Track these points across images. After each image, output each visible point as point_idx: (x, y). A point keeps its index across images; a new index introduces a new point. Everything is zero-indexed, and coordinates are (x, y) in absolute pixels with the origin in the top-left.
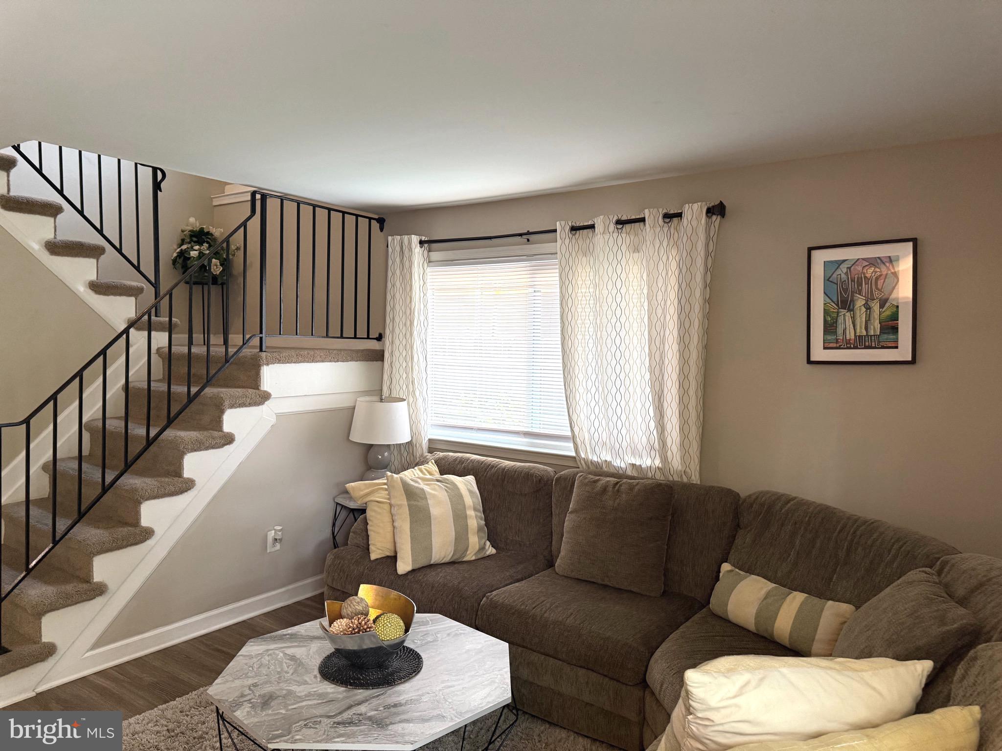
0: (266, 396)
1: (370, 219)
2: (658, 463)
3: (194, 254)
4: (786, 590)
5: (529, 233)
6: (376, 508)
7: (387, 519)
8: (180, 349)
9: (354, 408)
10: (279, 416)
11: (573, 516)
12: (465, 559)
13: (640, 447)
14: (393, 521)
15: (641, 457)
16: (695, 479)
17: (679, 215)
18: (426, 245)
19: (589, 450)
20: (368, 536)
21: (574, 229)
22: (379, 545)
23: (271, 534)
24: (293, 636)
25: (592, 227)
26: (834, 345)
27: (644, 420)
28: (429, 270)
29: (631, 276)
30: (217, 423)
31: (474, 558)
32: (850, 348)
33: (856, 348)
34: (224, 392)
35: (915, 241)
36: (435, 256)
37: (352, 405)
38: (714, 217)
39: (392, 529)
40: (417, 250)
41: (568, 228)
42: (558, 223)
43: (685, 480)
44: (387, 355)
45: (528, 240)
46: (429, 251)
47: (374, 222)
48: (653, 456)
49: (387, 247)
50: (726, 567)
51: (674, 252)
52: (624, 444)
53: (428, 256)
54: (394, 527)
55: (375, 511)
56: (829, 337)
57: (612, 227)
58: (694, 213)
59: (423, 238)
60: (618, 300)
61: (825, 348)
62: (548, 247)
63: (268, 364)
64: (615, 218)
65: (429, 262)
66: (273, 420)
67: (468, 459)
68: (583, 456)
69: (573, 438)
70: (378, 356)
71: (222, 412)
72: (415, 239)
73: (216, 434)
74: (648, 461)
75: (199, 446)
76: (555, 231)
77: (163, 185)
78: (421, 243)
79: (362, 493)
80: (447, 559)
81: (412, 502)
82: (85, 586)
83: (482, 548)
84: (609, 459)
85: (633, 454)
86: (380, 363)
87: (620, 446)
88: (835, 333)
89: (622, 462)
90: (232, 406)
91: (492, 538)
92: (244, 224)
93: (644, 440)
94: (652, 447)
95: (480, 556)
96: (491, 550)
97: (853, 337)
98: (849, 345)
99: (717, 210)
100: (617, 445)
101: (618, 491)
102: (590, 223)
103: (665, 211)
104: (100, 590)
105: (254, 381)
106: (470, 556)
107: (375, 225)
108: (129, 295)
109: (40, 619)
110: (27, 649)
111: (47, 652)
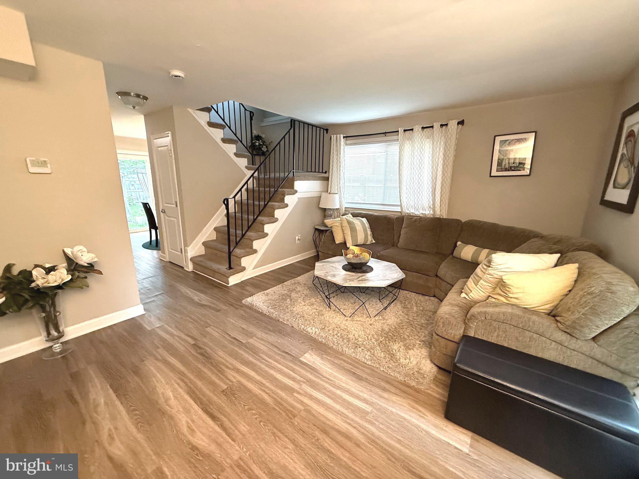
0: (296, 192)
1: (324, 129)
2: (431, 212)
3: (257, 144)
4: (482, 249)
5: (386, 133)
6: (336, 228)
7: (340, 231)
8: (262, 176)
9: (321, 196)
10: (299, 198)
11: (404, 229)
12: (367, 244)
13: (425, 207)
14: (343, 232)
15: (425, 210)
16: (445, 217)
17: (447, 125)
18: (345, 138)
19: (406, 209)
20: (334, 237)
21: (405, 131)
22: (338, 239)
23: (297, 238)
24: (328, 262)
25: (412, 130)
26: (500, 170)
27: (427, 198)
28: (346, 147)
29: (426, 147)
30: (283, 200)
31: (369, 243)
32: (506, 171)
33: (508, 171)
34: (286, 190)
35: (536, 132)
36: (348, 142)
37: (320, 196)
38: (459, 125)
39: (343, 234)
40: (342, 140)
41: (403, 130)
42: (399, 129)
43: (441, 217)
44: (330, 178)
45: (385, 135)
46: (346, 140)
47: (325, 130)
48: (430, 210)
49: (331, 139)
50: (459, 243)
51: (443, 138)
52: (420, 207)
53: (346, 142)
54: (344, 233)
55: (336, 229)
56: (499, 167)
57: (420, 129)
58: (453, 124)
59: (345, 136)
60: (421, 156)
61: (497, 171)
62: (395, 137)
63: (296, 181)
64: (422, 126)
65: (346, 144)
66: (297, 200)
67: (362, 213)
68: (404, 211)
69: (401, 206)
70: (327, 179)
71: (285, 196)
72: (342, 136)
73: (283, 204)
74: (428, 212)
75: (279, 208)
76: (398, 131)
77: (253, 118)
78: (344, 137)
79: (330, 223)
80: (362, 243)
81: (350, 225)
82: (251, 250)
83: (372, 241)
84: (413, 211)
85: (423, 210)
86: (327, 181)
87: (418, 207)
88: (501, 165)
89: (419, 212)
90: (287, 195)
91: (374, 237)
92: (289, 132)
93: (427, 205)
94: (430, 207)
95: (371, 243)
96: (374, 242)
97: (508, 167)
98: (506, 170)
99: (461, 123)
100: (417, 207)
101: (421, 221)
102: (411, 128)
103: (441, 123)
104: (255, 251)
105: (292, 187)
106: (368, 243)
107: (325, 131)
108: (245, 158)
109: (241, 259)
110: (238, 268)
111: (244, 269)
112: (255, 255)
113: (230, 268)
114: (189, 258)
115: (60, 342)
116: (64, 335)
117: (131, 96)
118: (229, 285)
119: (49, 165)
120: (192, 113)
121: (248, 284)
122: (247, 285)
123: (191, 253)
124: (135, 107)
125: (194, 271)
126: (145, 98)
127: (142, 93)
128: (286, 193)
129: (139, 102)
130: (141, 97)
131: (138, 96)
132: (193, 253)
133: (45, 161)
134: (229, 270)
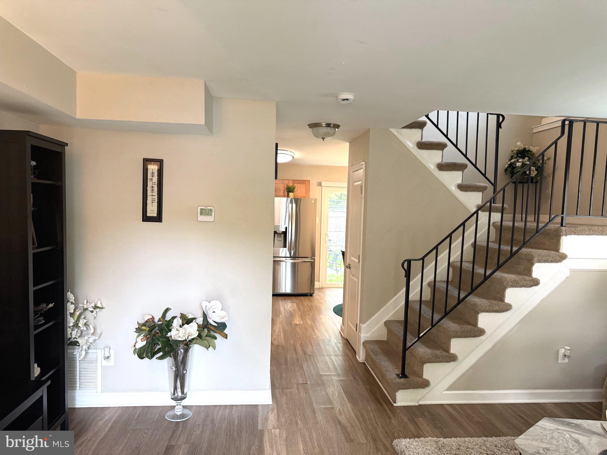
0: (563, 257)
3: (519, 164)
8: (508, 223)
10: (572, 271)
23: (562, 351)
24: (576, 426)
30: (529, 272)
34: (534, 251)
63: (566, 235)
66: (568, 274)
71: (532, 264)
73: (527, 278)
75: (516, 284)
77: (502, 124)
82: (446, 354)
90: (539, 261)
92: (555, 143)
104: (453, 358)
105: (556, 247)
108: (479, 191)
109: (423, 365)
110: (417, 379)
111: (425, 384)
112: (452, 364)
113: (403, 375)
114: (362, 341)
115: (182, 404)
116: (185, 398)
117: (323, 126)
118: (395, 405)
119: (213, 213)
120: (395, 133)
121: (427, 414)
122: (423, 416)
123: (366, 335)
124: (324, 138)
125: (366, 363)
126: (337, 126)
127: (333, 122)
128: (536, 259)
129: (328, 132)
130: (332, 126)
131: (328, 125)
132: (368, 335)
133: (211, 210)
134: (401, 378)
